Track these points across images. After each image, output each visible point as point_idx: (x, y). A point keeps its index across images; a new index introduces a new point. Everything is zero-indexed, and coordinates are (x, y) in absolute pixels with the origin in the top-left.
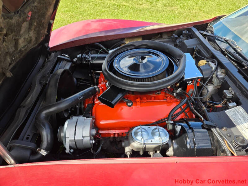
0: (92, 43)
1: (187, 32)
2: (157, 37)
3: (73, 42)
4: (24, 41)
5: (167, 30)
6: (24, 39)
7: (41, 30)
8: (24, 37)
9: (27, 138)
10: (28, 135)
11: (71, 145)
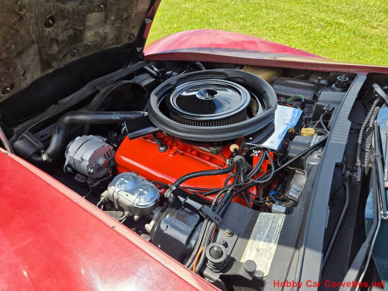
0: (193, 61)
1: (345, 79)
2: (298, 77)
3: (172, 54)
4: (95, 35)
5: (314, 69)
6: (96, 33)
7: (124, 28)
8: (95, 30)
9: (42, 137)
10: (45, 134)
11: (70, 163)
